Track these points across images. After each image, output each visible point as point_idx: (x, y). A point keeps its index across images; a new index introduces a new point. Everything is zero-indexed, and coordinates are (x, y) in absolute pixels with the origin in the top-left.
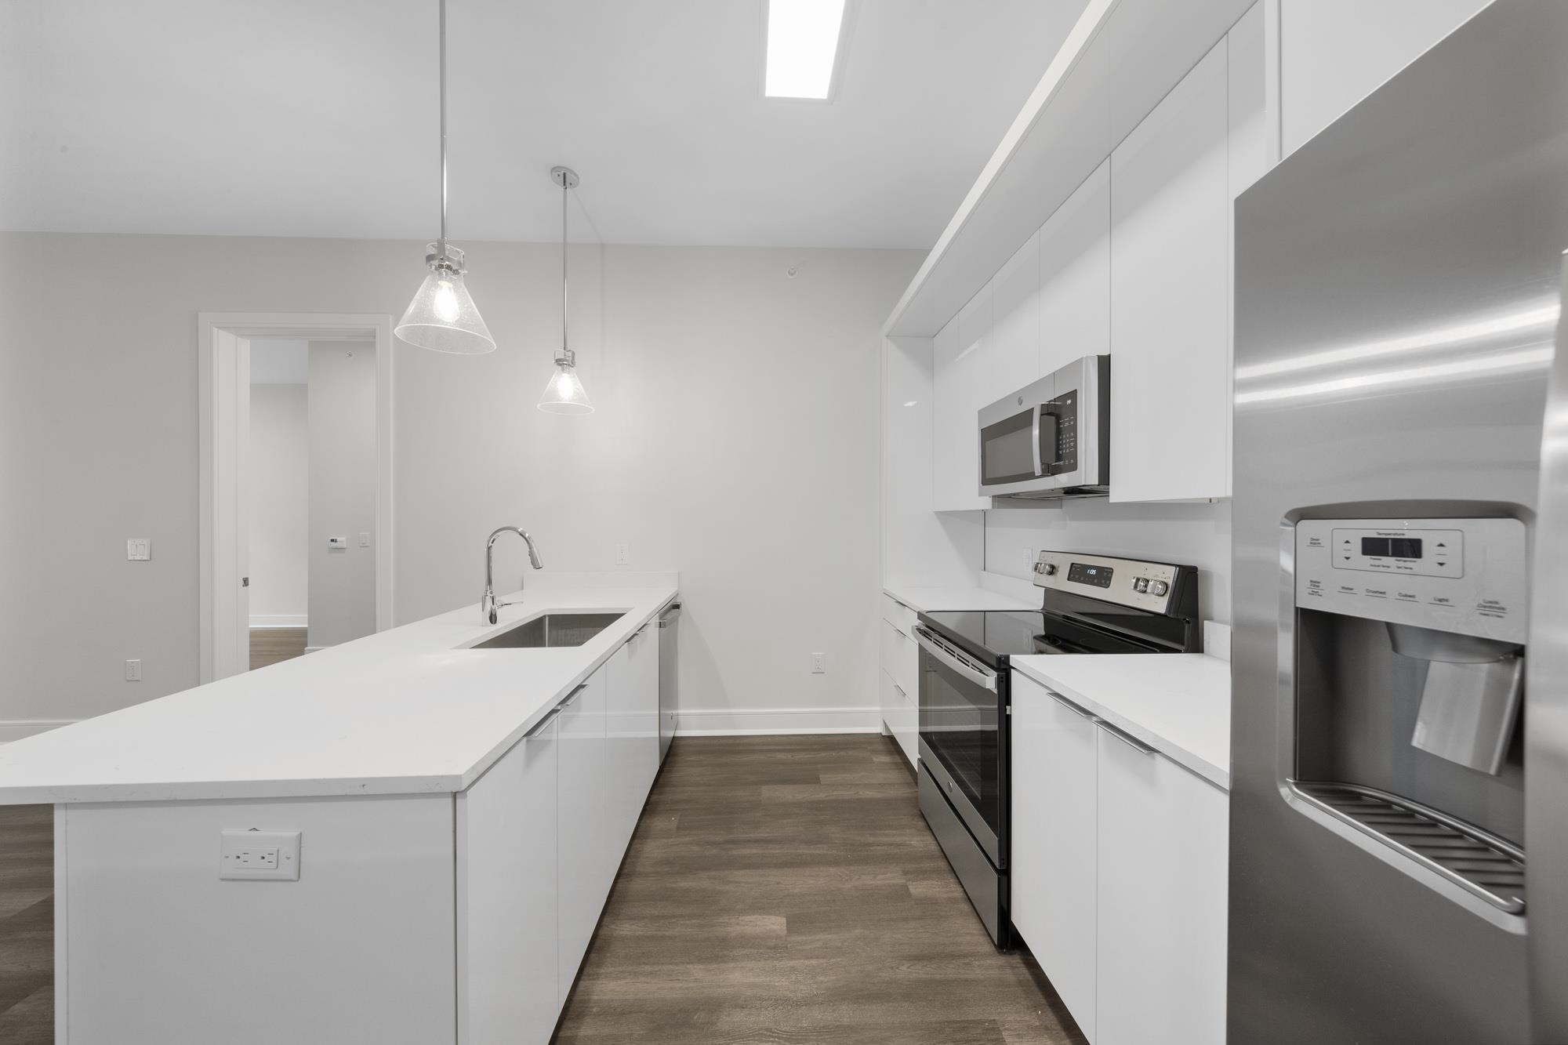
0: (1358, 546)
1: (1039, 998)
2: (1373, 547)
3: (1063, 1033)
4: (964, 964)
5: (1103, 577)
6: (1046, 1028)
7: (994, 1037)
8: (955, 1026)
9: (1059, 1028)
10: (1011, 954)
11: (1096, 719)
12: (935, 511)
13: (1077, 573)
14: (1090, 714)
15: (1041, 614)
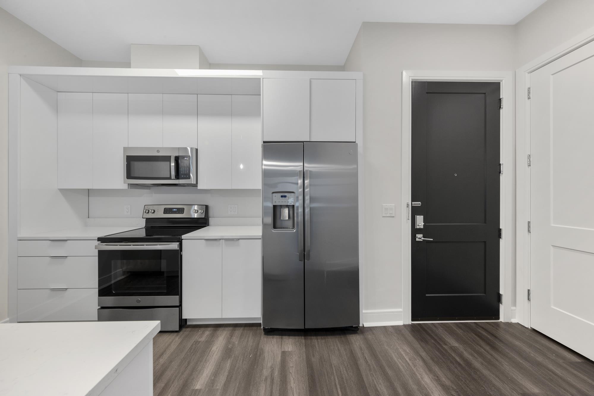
0: (280, 196)
1: (196, 329)
2: (282, 196)
3: (207, 328)
4: (174, 342)
5: (181, 211)
6: (204, 331)
7: (198, 343)
8: (189, 351)
9: (205, 329)
10: (182, 330)
11: (222, 239)
12: (59, 188)
13: (166, 211)
14: (220, 239)
15: (144, 229)
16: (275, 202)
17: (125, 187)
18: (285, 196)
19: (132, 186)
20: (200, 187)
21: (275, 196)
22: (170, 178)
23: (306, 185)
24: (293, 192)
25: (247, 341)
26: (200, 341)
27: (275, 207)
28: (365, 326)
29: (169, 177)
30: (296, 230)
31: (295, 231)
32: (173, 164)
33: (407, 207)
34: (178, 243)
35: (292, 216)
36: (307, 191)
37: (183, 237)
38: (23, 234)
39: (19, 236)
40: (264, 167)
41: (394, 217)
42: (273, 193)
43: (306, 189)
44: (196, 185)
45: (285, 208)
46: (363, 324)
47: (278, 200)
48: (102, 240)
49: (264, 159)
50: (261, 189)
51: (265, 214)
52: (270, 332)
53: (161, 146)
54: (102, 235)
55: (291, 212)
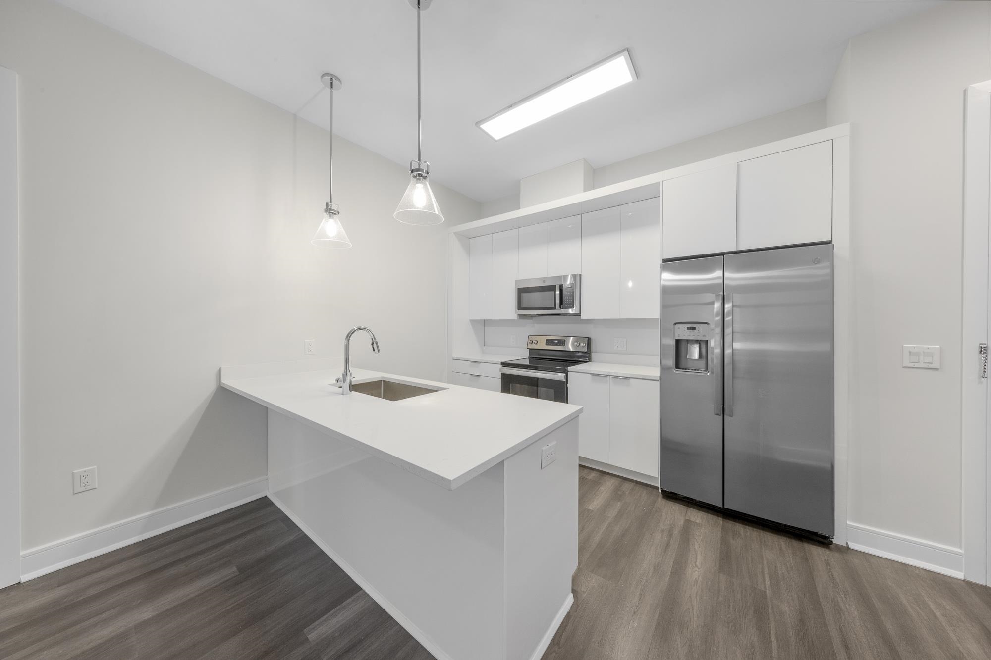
0: (686, 328)
2: (688, 328)
3: (593, 471)
5: (562, 342)
6: (589, 472)
9: (591, 471)
11: (610, 376)
12: (471, 319)
13: (549, 342)
14: (608, 376)
15: (528, 359)
16: (679, 335)
17: (516, 317)
18: (694, 329)
19: (520, 316)
20: (583, 317)
21: (679, 328)
22: (555, 308)
23: (726, 310)
24: (706, 323)
25: (640, 496)
26: (587, 479)
27: (678, 342)
28: (851, 547)
29: (553, 306)
30: (710, 373)
31: (708, 374)
32: (558, 292)
33: (981, 351)
34: (565, 374)
35: (704, 356)
36: (729, 320)
37: (570, 369)
38: (455, 355)
39: (453, 356)
40: (662, 282)
41: (938, 369)
42: (676, 324)
43: (727, 318)
44: (579, 315)
45: (693, 344)
46: (847, 543)
47: (683, 333)
48: (504, 364)
49: (663, 269)
50: (658, 319)
51: (663, 355)
52: (670, 496)
53: (546, 276)
54: (504, 360)
55: (704, 350)
